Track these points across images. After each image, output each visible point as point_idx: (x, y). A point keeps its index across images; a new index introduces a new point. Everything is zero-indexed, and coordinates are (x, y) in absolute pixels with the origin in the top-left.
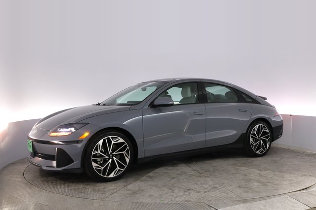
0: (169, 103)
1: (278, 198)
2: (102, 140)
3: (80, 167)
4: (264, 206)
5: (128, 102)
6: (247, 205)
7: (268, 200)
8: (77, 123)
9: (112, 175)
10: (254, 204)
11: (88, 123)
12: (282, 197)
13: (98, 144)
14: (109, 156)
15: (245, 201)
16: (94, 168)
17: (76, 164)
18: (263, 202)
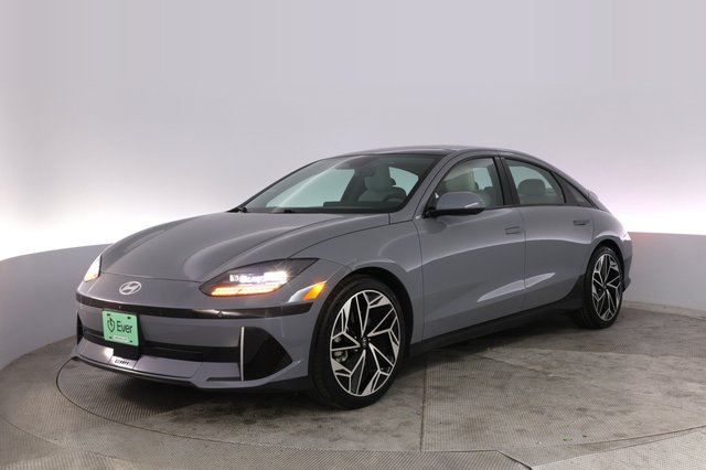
0: (467, 207)
1: (677, 440)
2: (349, 301)
3: (306, 374)
4: (645, 459)
5: (326, 204)
6: (603, 456)
7: (655, 445)
8: (289, 259)
9: (368, 391)
10: (620, 455)
11: (317, 259)
12: (688, 437)
13: (341, 311)
14: (361, 343)
15: (597, 447)
16: (336, 374)
17: (297, 367)
18: (641, 449)
